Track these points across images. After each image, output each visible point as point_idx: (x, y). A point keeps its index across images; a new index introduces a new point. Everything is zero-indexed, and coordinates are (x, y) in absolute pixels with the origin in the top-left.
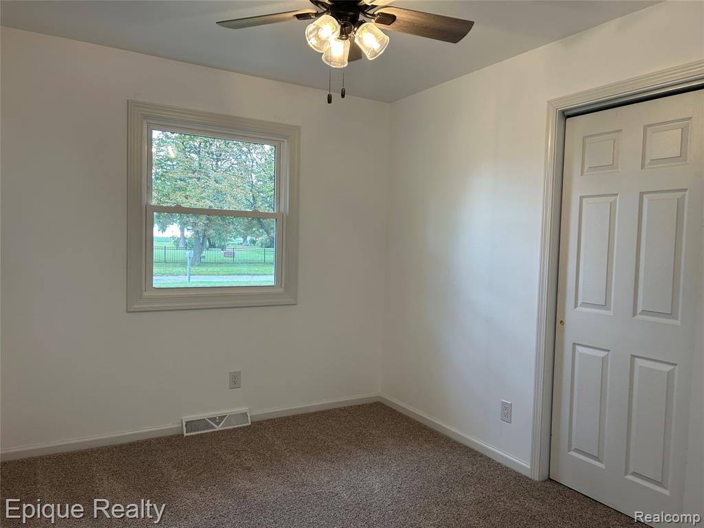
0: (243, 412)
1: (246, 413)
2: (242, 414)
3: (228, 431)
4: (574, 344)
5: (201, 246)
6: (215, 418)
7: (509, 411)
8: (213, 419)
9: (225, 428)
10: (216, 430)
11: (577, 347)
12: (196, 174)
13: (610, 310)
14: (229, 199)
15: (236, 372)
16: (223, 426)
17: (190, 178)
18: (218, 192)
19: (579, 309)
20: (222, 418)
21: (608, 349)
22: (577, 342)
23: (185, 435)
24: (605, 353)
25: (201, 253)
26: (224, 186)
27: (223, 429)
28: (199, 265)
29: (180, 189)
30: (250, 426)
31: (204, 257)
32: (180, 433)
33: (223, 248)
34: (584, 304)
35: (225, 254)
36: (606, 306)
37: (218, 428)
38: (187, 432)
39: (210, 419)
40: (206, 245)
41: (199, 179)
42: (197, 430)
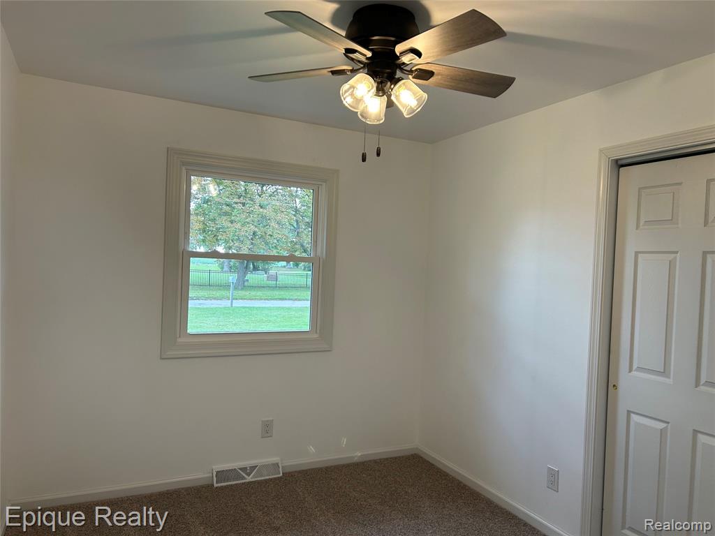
0: (274, 462)
1: (277, 464)
2: (273, 464)
3: (259, 482)
4: (629, 412)
5: (244, 270)
6: (246, 468)
7: (556, 478)
8: (244, 469)
9: (256, 479)
10: (247, 481)
11: (632, 415)
12: (242, 198)
13: (669, 378)
14: (273, 224)
15: (268, 421)
16: (254, 477)
17: (237, 203)
18: (262, 217)
19: (634, 373)
20: (253, 468)
21: (668, 421)
22: (632, 410)
23: (216, 485)
24: (665, 425)
25: (245, 277)
26: (268, 212)
27: (253, 480)
28: (242, 289)
29: (226, 214)
30: (281, 477)
31: (248, 280)
32: (210, 483)
33: (266, 271)
34: (640, 369)
35: (268, 277)
36: (664, 373)
37: (249, 479)
38: (217, 483)
39: (240, 469)
40: (250, 268)
41: (244, 204)
42: (228, 481)
